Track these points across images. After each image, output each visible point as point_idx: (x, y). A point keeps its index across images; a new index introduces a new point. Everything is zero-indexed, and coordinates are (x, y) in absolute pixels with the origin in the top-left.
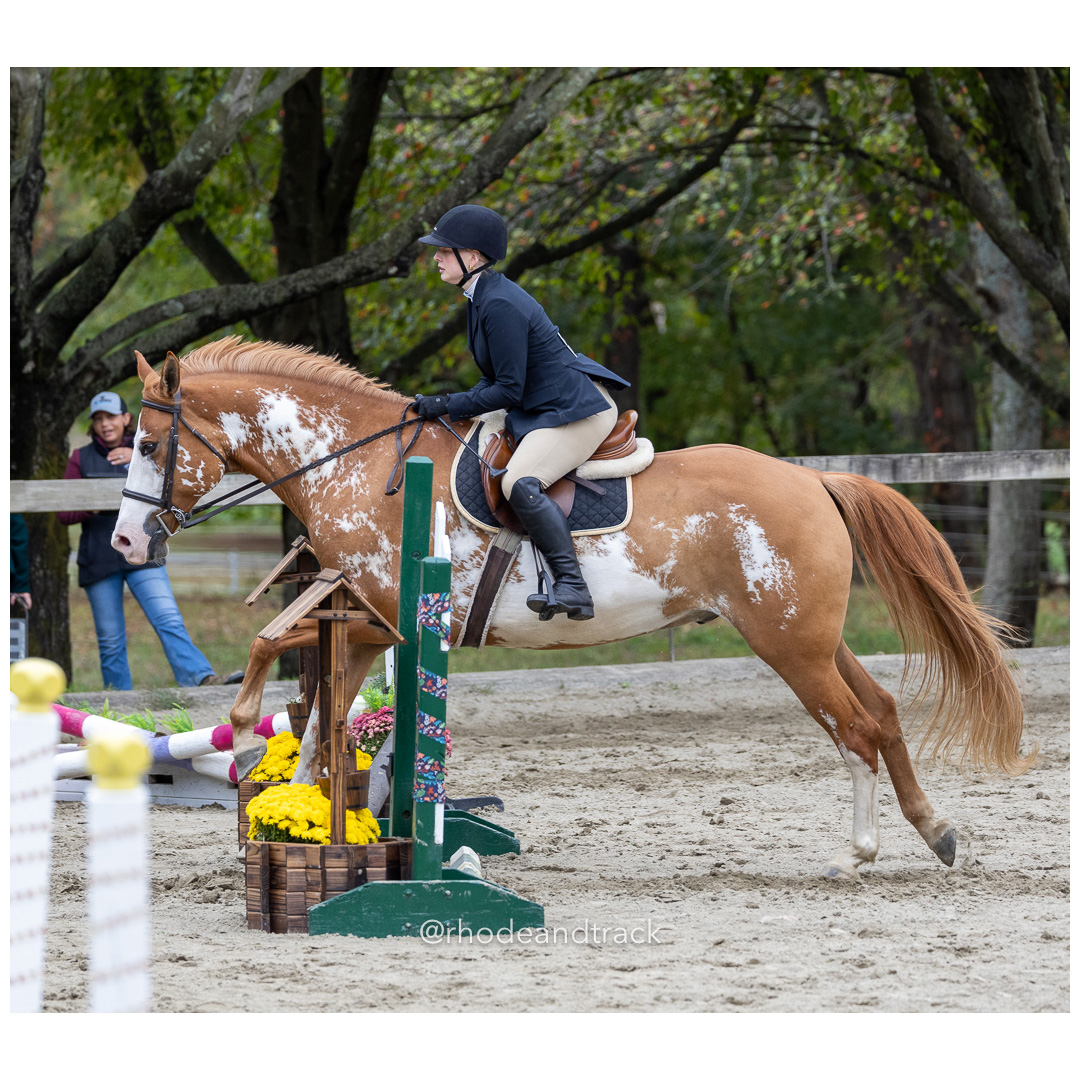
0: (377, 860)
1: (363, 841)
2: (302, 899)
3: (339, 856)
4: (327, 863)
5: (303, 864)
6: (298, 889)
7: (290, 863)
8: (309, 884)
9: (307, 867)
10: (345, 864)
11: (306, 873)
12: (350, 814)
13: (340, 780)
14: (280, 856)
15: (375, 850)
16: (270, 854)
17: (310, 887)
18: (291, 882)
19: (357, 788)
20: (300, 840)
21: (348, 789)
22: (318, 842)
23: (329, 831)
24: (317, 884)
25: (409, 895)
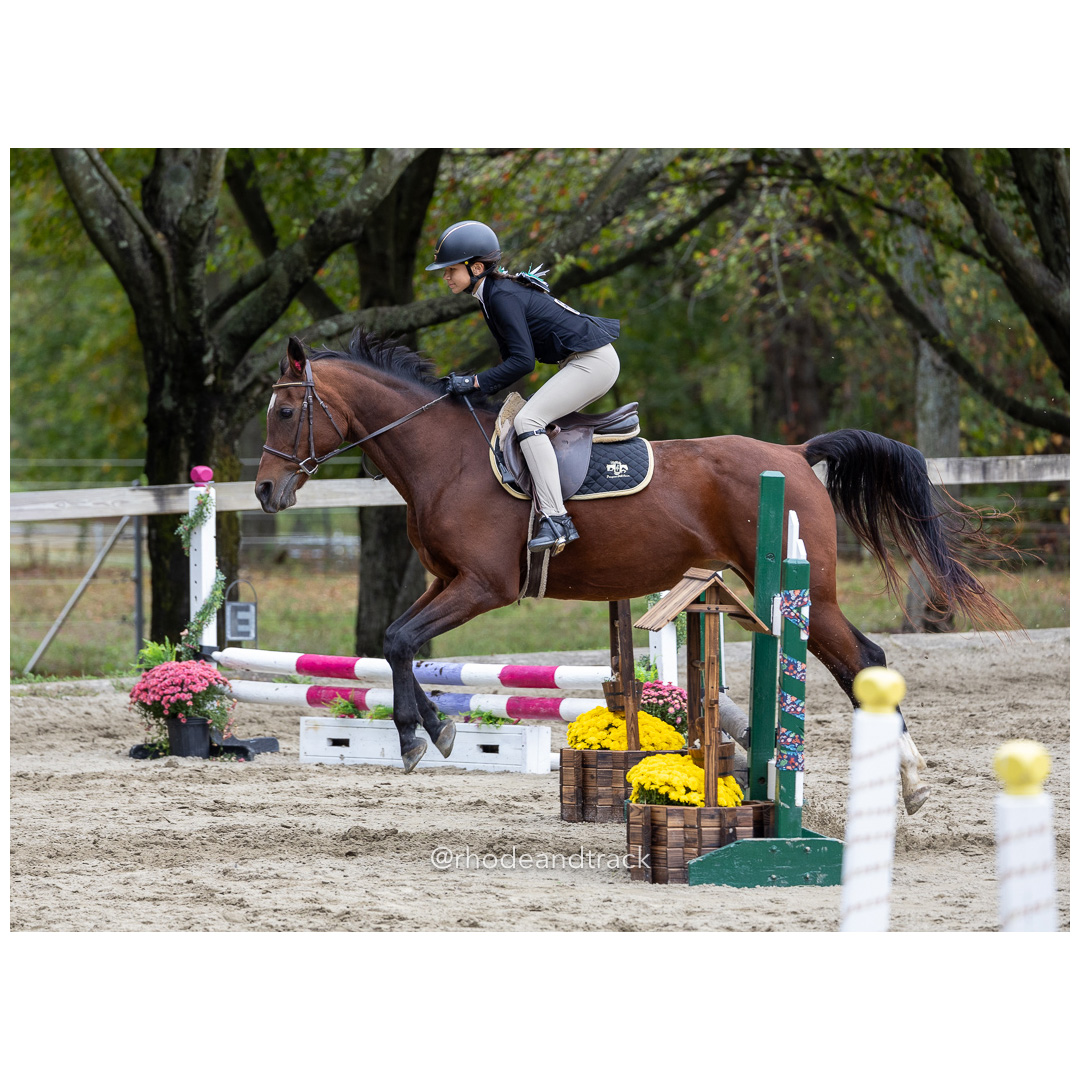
0: (745, 820)
1: (732, 805)
2: (681, 855)
3: (712, 817)
4: (703, 824)
5: (681, 824)
6: (677, 845)
7: (670, 823)
8: (686, 841)
9: (685, 827)
10: (717, 824)
11: (684, 832)
12: (720, 780)
13: (713, 752)
14: (661, 817)
15: (743, 812)
16: (651, 816)
17: (688, 843)
18: (671, 840)
19: (725, 758)
20: (679, 803)
21: (720, 758)
22: (694, 805)
23: (703, 796)
24: (695, 841)
25: (773, 851)
